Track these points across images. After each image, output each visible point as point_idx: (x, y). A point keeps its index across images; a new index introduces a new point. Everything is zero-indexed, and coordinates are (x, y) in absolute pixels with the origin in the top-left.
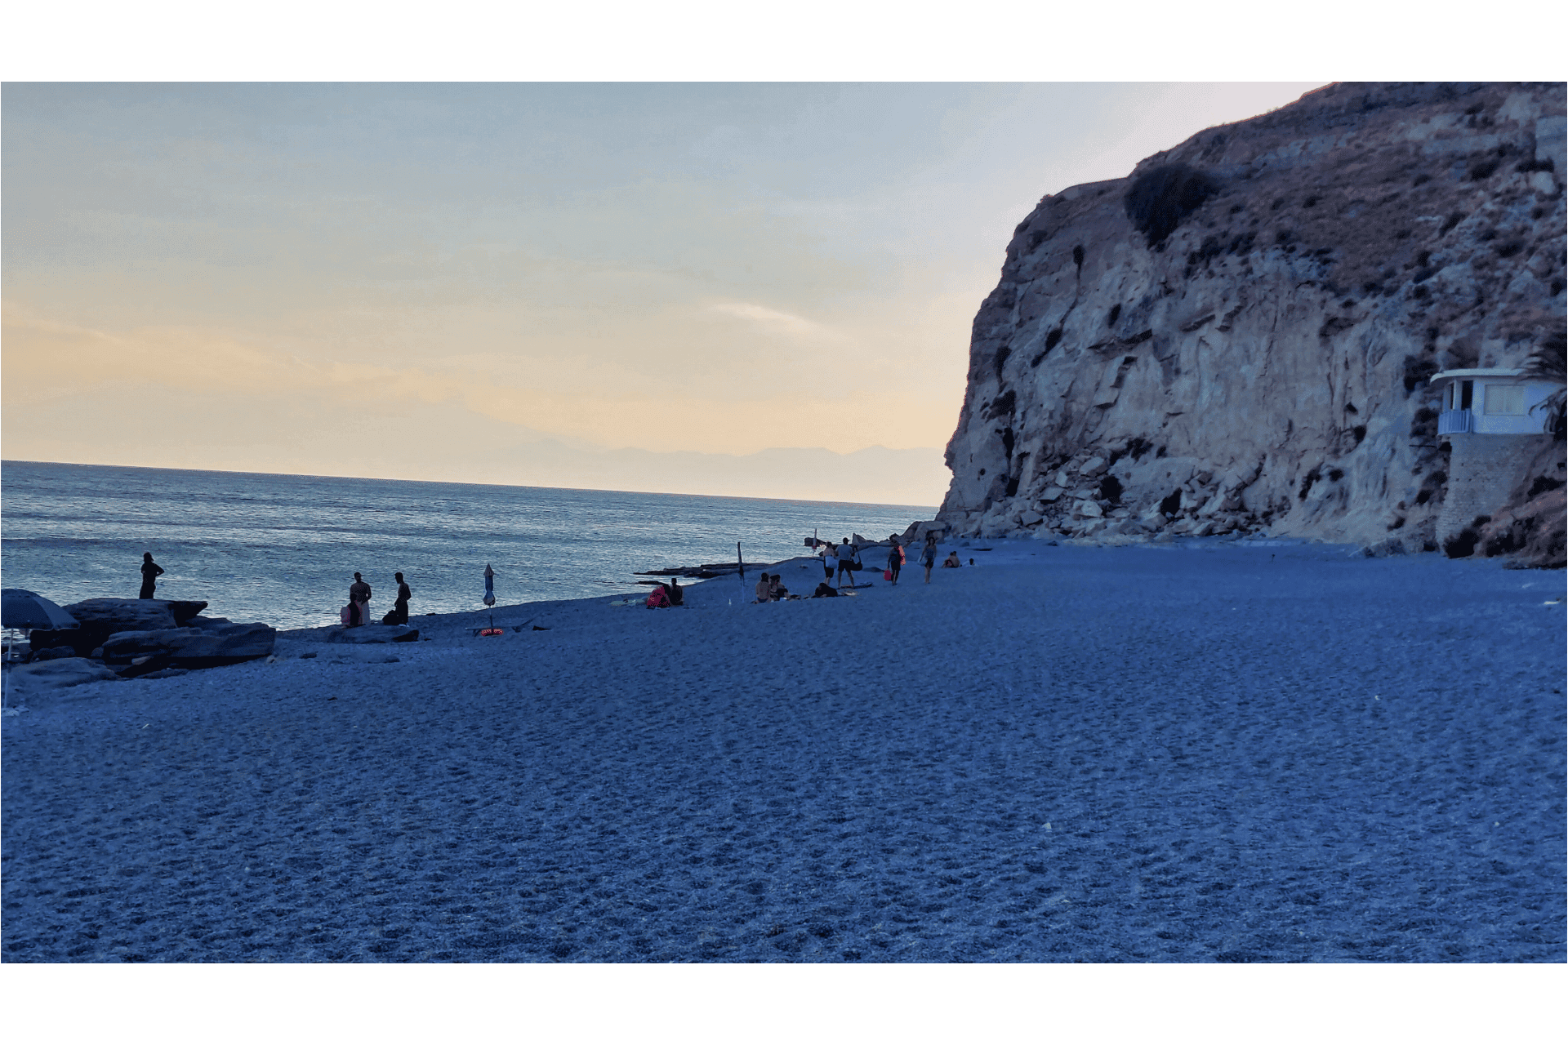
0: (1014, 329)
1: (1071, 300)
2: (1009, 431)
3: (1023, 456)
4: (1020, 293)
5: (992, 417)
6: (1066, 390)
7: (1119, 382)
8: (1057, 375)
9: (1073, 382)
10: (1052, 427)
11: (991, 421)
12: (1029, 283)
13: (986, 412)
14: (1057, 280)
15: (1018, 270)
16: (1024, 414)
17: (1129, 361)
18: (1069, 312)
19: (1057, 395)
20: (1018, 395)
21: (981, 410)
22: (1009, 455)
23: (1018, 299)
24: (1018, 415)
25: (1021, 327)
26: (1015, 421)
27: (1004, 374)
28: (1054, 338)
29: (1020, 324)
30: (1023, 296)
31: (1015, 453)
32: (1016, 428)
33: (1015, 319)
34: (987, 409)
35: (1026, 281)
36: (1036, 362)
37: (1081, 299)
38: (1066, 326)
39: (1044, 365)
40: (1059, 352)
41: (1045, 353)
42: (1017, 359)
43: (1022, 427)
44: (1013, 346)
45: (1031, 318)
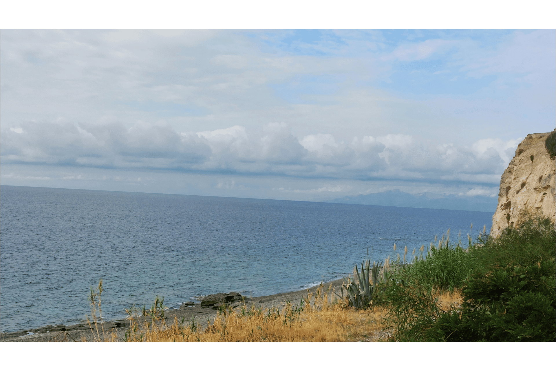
0: (513, 180)
1: (530, 172)
2: (508, 214)
3: (512, 223)
4: (515, 169)
5: (503, 209)
6: (525, 202)
7: (542, 200)
8: (523, 197)
9: (528, 200)
10: (521, 214)
11: (503, 211)
12: (518, 166)
13: (502, 208)
14: (526, 166)
15: (514, 162)
16: (513, 209)
17: (545, 194)
18: (529, 176)
19: (523, 204)
20: (512, 203)
21: (501, 207)
22: (508, 222)
23: (514, 171)
24: (511, 209)
25: (515, 180)
26: (511, 211)
27: (508, 195)
28: (523, 185)
29: (515, 179)
30: (516, 170)
31: (510, 222)
32: (510, 214)
33: (513, 177)
34: (502, 207)
35: (517, 165)
36: (518, 192)
37: (533, 172)
38: (527, 181)
39: (520, 193)
40: (524, 189)
41: (520, 190)
42: (512, 191)
43: (512, 213)
44: (512, 186)
45: (518, 177)
